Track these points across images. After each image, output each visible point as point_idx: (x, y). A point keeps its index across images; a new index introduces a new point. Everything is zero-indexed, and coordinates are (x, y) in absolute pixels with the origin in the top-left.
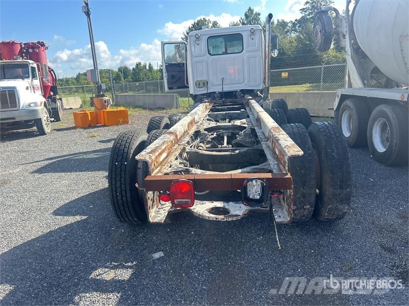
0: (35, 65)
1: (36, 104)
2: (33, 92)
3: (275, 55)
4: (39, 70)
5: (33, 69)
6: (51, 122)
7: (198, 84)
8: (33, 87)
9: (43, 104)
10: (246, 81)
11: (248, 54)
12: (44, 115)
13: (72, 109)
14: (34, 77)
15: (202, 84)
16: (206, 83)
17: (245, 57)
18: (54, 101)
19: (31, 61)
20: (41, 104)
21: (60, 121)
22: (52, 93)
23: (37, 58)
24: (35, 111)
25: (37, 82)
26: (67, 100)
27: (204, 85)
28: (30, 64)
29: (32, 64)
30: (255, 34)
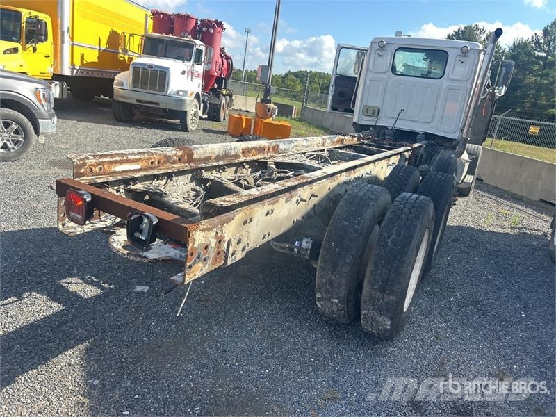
0: (203, 48)
1: (185, 93)
2: (190, 79)
3: (500, 93)
4: (206, 56)
5: (199, 52)
6: (201, 118)
7: (366, 111)
8: (192, 73)
9: (194, 95)
10: (435, 123)
11: (449, 83)
12: (193, 109)
14: (198, 60)
15: (370, 112)
16: (377, 111)
17: (444, 86)
18: (217, 94)
19: (198, 42)
20: (191, 95)
21: (220, 121)
22: (216, 86)
23: (209, 39)
24: (182, 101)
25: (199, 69)
26: (236, 97)
27: (374, 113)
28: (196, 45)
29: (199, 44)
30: (467, 56)
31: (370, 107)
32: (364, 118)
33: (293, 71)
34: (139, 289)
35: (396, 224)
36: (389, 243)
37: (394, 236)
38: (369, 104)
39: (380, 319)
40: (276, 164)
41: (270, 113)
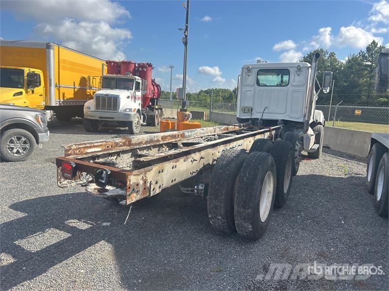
0: (140, 81)
1: (130, 110)
2: (133, 101)
3: (326, 91)
4: (142, 85)
5: (138, 83)
6: (142, 125)
8: (135, 98)
9: (136, 111)
10: (288, 113)
11: (293, 88)
12: (137, 120)
13: (174, 118)
14: (137, 89)
15: (246, 111)
16: (250, 109)
17: (290, 90)
18: (152, 109)
19: (137, 77)
20: (134, 110)
21: (155, 126)
22: (150, 104)
23: (143, 75)
24: (129, 115)
25: (139, 94)
26: (165, 110)
27: (249, 111)
28: (136, 79)
29: (138, 79)
30: (301, 71)
31: (246, 107)
32: (243, 114)
33: (204, 90)
34: (104, 224)
35: (248, 169)
36: (245, 180)
37: (247, 175)
38: (245, 106)
39: (246, 225)
40: (182, 144)
41: (187, 117)
